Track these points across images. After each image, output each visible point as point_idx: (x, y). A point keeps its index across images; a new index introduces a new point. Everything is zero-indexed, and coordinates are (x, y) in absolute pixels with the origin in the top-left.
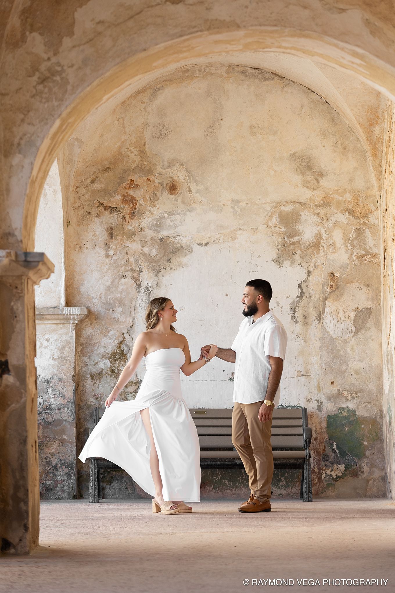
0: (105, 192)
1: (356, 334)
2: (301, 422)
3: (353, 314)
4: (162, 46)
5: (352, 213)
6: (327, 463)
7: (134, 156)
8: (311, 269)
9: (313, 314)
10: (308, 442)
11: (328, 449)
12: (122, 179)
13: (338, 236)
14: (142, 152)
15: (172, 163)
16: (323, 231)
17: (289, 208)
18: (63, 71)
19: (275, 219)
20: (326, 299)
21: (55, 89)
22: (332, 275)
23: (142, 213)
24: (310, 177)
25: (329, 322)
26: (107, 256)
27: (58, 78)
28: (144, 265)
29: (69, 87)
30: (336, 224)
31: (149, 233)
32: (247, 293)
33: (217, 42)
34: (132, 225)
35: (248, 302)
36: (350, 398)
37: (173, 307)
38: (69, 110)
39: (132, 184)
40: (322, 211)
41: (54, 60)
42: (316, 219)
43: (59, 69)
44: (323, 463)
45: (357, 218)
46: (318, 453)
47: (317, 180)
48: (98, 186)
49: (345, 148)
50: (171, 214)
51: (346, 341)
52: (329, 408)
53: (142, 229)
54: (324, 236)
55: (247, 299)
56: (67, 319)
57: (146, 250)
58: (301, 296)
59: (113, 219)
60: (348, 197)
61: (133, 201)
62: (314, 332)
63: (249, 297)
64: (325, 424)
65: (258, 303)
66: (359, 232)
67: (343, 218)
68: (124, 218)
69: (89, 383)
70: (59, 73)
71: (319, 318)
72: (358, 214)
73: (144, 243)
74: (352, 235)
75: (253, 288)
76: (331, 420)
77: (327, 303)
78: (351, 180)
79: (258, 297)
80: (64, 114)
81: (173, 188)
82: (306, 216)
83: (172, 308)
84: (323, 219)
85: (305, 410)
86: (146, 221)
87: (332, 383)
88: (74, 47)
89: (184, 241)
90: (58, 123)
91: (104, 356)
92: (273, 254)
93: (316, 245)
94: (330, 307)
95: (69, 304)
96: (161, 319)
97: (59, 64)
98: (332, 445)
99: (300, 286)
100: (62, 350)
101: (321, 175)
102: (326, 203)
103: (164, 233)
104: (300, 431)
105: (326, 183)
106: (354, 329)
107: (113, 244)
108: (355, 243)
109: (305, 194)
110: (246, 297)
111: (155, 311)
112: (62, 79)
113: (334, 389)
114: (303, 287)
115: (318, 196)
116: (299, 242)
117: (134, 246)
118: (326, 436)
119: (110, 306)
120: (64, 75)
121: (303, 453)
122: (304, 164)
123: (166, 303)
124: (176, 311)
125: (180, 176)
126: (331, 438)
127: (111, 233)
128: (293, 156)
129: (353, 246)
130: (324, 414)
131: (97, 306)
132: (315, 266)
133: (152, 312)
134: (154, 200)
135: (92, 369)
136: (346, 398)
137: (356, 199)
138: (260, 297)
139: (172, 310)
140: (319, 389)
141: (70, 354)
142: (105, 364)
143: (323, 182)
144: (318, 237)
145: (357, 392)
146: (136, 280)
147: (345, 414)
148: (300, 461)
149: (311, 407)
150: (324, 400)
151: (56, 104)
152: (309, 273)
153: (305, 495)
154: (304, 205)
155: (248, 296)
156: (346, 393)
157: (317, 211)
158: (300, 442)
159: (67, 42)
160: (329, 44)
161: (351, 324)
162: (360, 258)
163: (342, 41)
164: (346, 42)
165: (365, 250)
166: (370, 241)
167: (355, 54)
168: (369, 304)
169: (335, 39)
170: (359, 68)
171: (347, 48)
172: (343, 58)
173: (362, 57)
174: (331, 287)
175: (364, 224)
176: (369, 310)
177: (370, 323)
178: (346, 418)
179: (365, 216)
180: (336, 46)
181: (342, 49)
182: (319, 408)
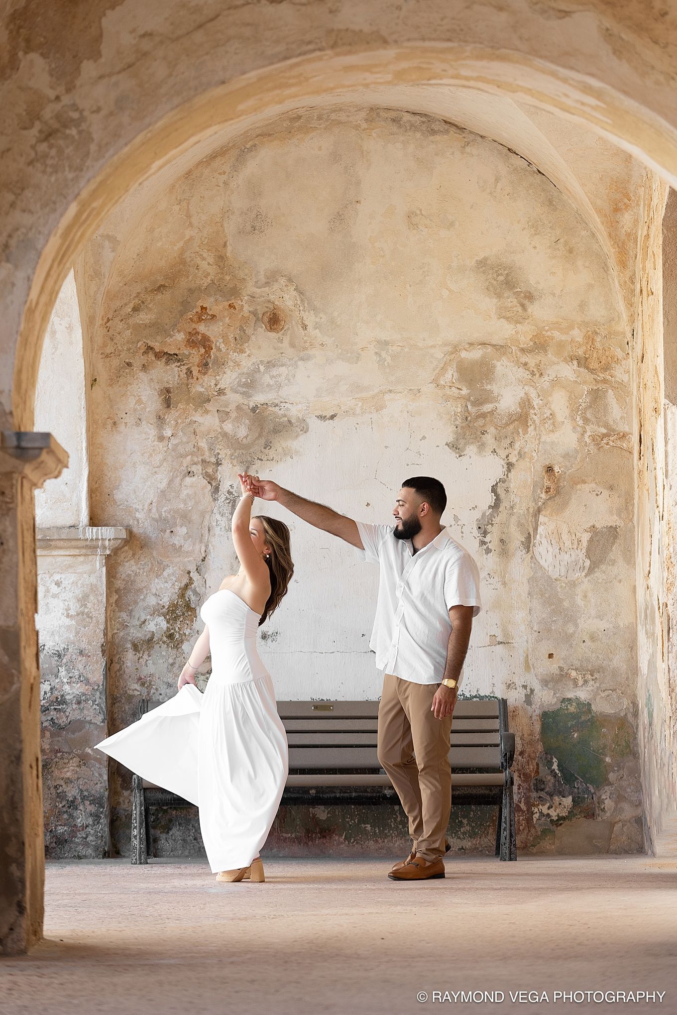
0: (157, 328)
1: (591, 570)
2: (496, 724)
3: (586, 537)
4: (253, 75)
5: (583, 362)
6: (542, 794)
7: (207, 266)
8: (513, 459)
9: (517, 538)
10: (509, 758)
11: (544, 771)
12: (185, 305)
13: (559, 403)
14: (221, 258)
15: (272, 277)
16: (533, 394)
17: (476, 354)
18: (82, 119)
19: (451, 374)
20: (539, 512)
21: (69, 151)
22: (550, 469)
23: (221, 364)
24: (511, 301)
25: (544, 550)
26: (161, 438)
27: (73, 132)
28: (224, 453)
29: (93, 147)
30: (556, 382)
31: (233, 399)
32: (402, 499)
33: (348, 69)
34: (203, 385)
35: (404, 514)
36: (581, 682)
38: (92, 186)
39: (203, 314)
40: (532, 360)
41: (66, 100)
42: (521, 373)
43: (75, 115)
44: (534, 795)
45: (592, 371)
46: (526, 777)
47: (523, 306)
48: (144, 317)
49: (571, 251)
50: (270, 365)
51: (573, 584)
52: (546, 698)
53: (221, 392)
54: (536, 402)
55: (403, 508)
56: (91, 547)
57: (228, 427)
58: (496, 506)
59: (171, 374)
60: (577, 335)
61: (205, 343)
62: (519, 568)
63: (406, 506)
64: (538, 727)
65: (422, 516)
66: (596, 396)
67: (568, 371)
68: (189, 372)
69: (130, 657)
70: (77, 123)
71: (528, 544)
72: (594, 365)
73: (224, 415)
74: (584, 401)
75: (414, 491)
76: (549, 720)
77: (542, 519)
78: (582, 306)
79: (422, 505)
80: (84, 194)
81: (274, 321)
82: (503, 367)
84: (533, 374)
85: (504, 702)
86: (228, 378)
87: (551, 656)
88: (101, 77)
89: (294, 412)
90: (73, 209)
91: (156, 611)
92: (448, 434)
93: (522, 418)
94: (546, 525)
95: (94, 521)
97: (74, 107)
98: (550, 763)
99: (494, 490)
100: (83, 600)
101: (530, 297)
102: (539, 345)
103: (259, 398)
104: (496, 738)
105: (540, 312)
106: (588, 563)
107: (171, 417)
108: (589, 415)
109: (503, 331)
110: (401, 505)
112: (80, 132)
113: (553, 667)
114: (499, 491)
115: (525, 333)
116: (492, 413)
117: (208, 421)
118: (540, 747)
119: (166, 524)
120: (84, 126)
121: (501, 777)
122: (501, 278)
125: (287, 300)
126: (549, 752)
127: (168, 398)
128: (482, 265)
129: (586, 420)
130: (536, 710)
131: (144, 524)
132: (521, 455)
134: (241, 340)
135: (136, 634)
136: (575, 681)
137: (590, 339)
138: (426, 507)
140: (527, 667)
141: (98, 608)
142: (158, 625)
143: (534, 309)
144: (526, 403)
145: (593, 671)
146: (211, 479)
147: (572, 709)
148: (495, 791)
149: (515, 698)
150: (536, 686)
151: (70, 176)
152: (510, 466)
153: (505, 850)
154: (501, 349)
155: (404, 503)
156: (573, 674)
157: (523, 359)
158: (495, 757)
159: (89, 69)
160: (543, 72)
161: (582, 554)
162: (597, 440)
163: (564, 66)
164: (572, 68)
165: (606, 426)
166: (615, 411)
167: (587, 89)
168: (613, 520)
169: (552, 62)
170: (594, 113)
171: (573, 79)
172: (566, 95)
173: (598, 95)
174: (548, 490)
175: (605, 381)
176: (613, 531)
177: (616, 552)
178: (574, 716)
179: (606, 368)
180: (554, 74)
181: (565, 80)
182: (528, 700)
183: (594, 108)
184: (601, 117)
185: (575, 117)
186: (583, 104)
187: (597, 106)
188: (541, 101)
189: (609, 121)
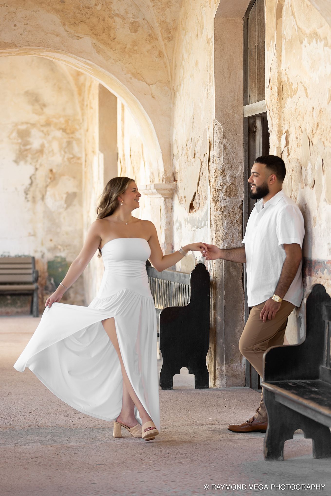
1: (67, 208)
2: (31, 266)
3: (64, 196)
5: (64, 130)
6: (48, 292)
8: (38, 166)
9: (39, 196)
10: (36, 280)
11: (48, 283)
13: (55, 146)
16: (45, 142)
17: (24, 127)
19: (14, 134)
20: (47, 186)
22: (51, 171)
24: (37, 107)
25: (49, 201)
30: (54, 138)
32: (257, 172)
35: (258, 182)
36: (62, 250)
37: (136, 190)
40: (45, 129)
42: (41, 134)
44: (44, 292)
45: (68, 134)
46: (42, 285)
47: (42, 109)
49: (60, 88)
51: (60, 214)
52: (49, 256)
54: (47, 145)
55: (257, 178)
58: (31, 184)
60: (62, 120)
62: (40, 207)
63: (260, 176)
64: (46, 267)
65: (271, 184)
66: (69, 143)
67: (59, 134)
71: (43, 198)
72: (68, 131)
74: (64, 145)
75: (264, 166)
76: (51, 264)
77: (48, 189)
78: (64, 109)
79: (271, 176)
82: (34, 132)
83: (134, 191)
84: (45, 134)
85: (33, 258)
87: (51, 240)
92: (13, 157)
93: (41, 151)
94: (50, 191)
96: (122, 204)
98: (50, 280)
99: (31, 178)
101: (44, 105)
102: (48, 124)
104: (31, 271)
105: (48, 111)
106: (65, 206)
108: (66, 150)
109: (34, 118)
110: (255, 176)
111: (114, 195)
113: (52, 244)
114: (33, 178)
115: (42, 119)
116: (30, 149)
118: (47, 274)
121: (34, 286)
122: (34, 98)
123: (129, 184)
124: (139, 195)
126: (50, 276)
128: (27, 93)
129: (65, 152)
130: (45, 261)
132: (41, 165)
133: (112, 195)
136: (60, 250)
137: (67, 122)
138: (273, 177)
139: (135, 193)
140: (42, 244)
143: (46, 110)
144: (43, 146)
145: (67, 246)
147: (59, 260)
148: (31, 292)
149: (37, 256)
150: (45, 251)
152: (36, 169)
153: (35, 313)
154: (34, 125)
155: (258, 175)
156: (59, 247)
157: (42, 129)
158: (30, 278)
160: (71, 57)
161: (63, 202)
162: (69, 160)
163: (79, 57)
164: (82, 57)
165: (73, 154)
166: (76, 149)
167: (86, 63)
168: (75, 190)
169: (75, 55)
170: (88, 70)
171: (82, 60)
172: (78, 64)
173: (91, 65)
174: (51, 178)
175: (72, 138)
176: (74, 195)
177: (76, 202)
178: (60, 263)
179: (73, 133)
180: (75, 58)
181: (79, 60)
182: (43, 256)
183: (89, 69)
184: (90, 71)
185: (80, 69)
186: (84, 67)
187: (89, 68)
188: (68, 64)
189: (93, 73)
